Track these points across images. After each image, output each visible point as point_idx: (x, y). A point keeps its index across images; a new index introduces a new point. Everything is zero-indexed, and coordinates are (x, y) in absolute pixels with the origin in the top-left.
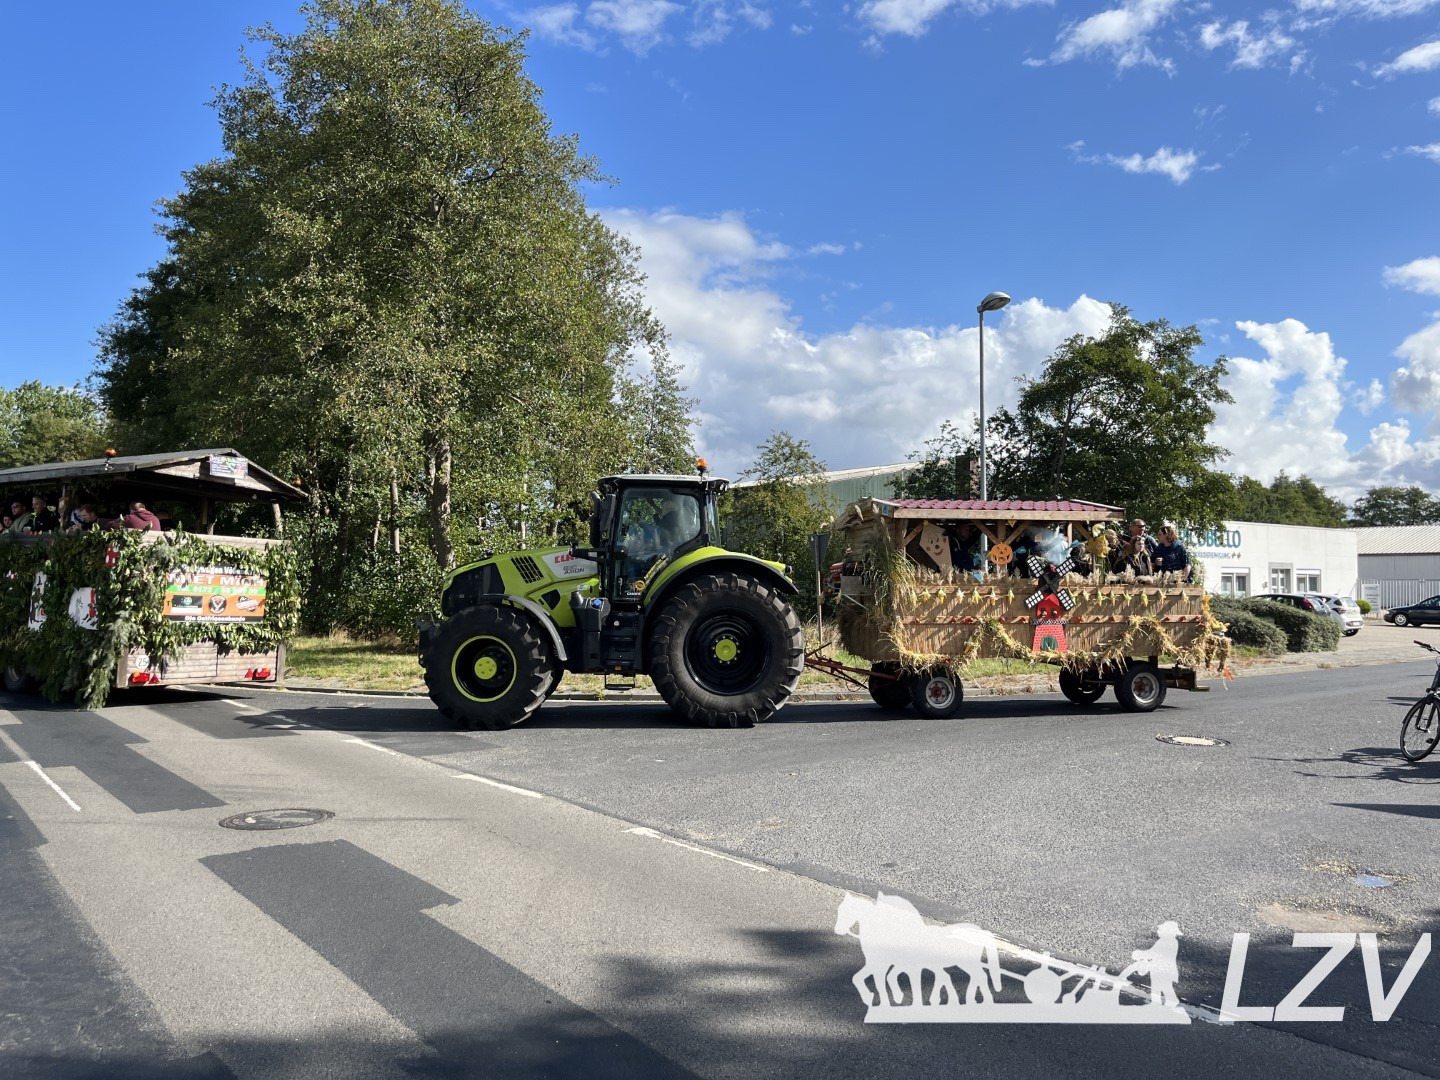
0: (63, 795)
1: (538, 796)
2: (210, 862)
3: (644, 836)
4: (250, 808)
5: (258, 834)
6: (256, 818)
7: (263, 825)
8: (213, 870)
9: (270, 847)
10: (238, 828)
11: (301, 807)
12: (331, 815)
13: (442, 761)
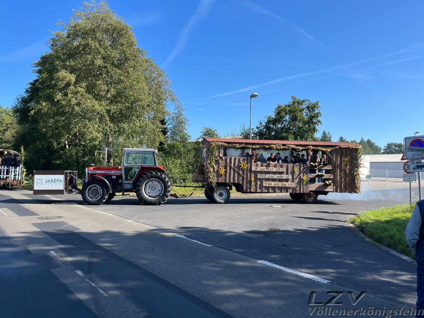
0: (4, 213)
1: (111, 215)
2: (33, 224)
3: (130, 222)
4: (45, 216)
5: (45, 220)
6: (46, 218)
7: (47, 218)
8: (33, 225)
9: (47, 222)
10: (41, 219)
11: (56, 216)
12: (62, 217)
13: (94, 208)
